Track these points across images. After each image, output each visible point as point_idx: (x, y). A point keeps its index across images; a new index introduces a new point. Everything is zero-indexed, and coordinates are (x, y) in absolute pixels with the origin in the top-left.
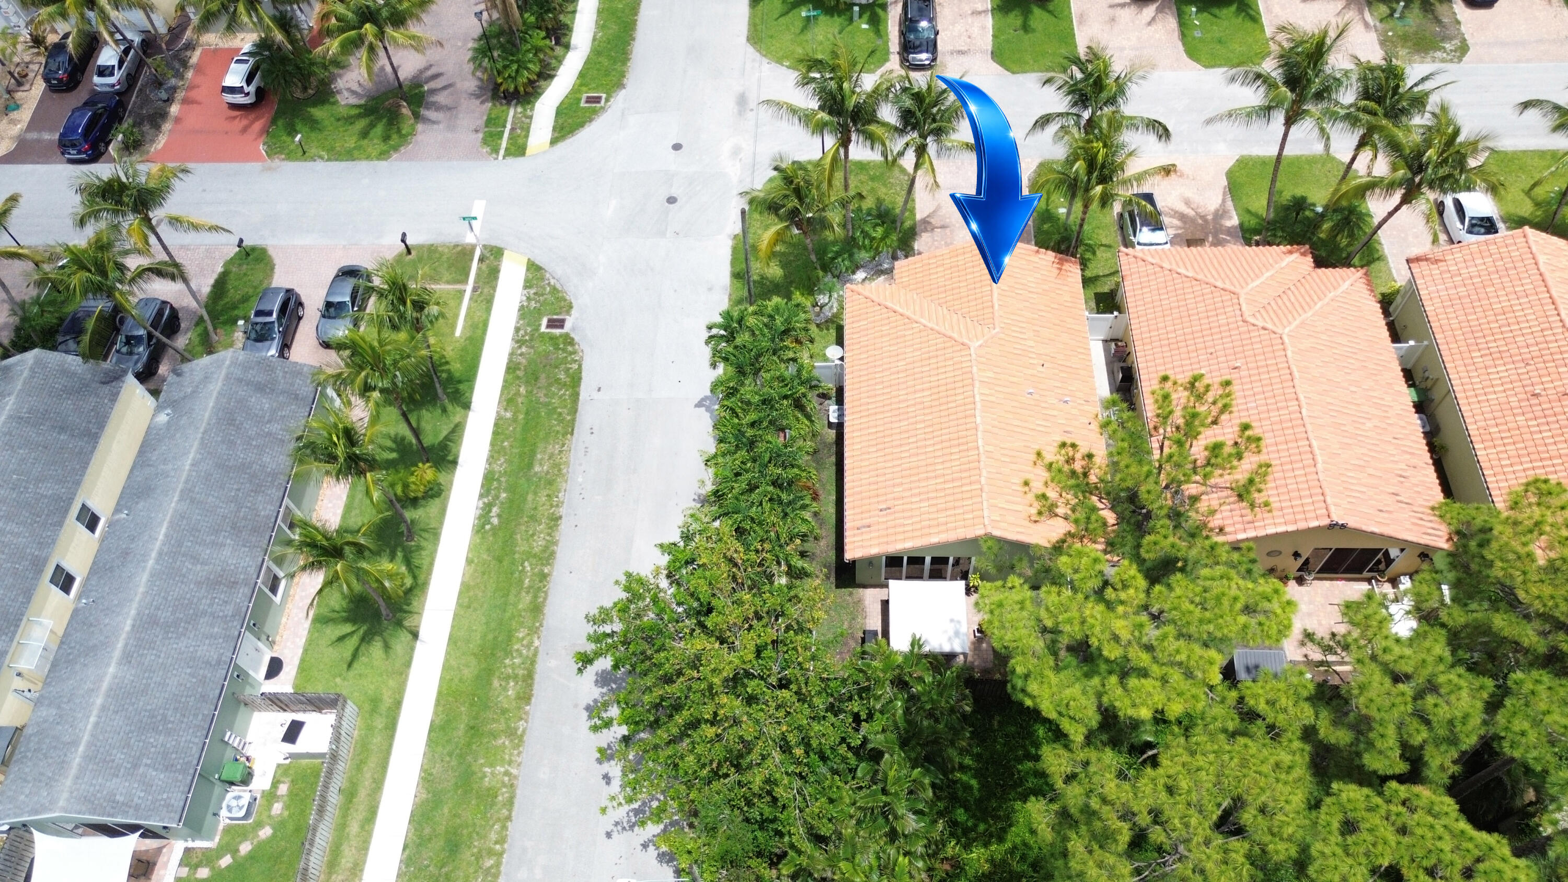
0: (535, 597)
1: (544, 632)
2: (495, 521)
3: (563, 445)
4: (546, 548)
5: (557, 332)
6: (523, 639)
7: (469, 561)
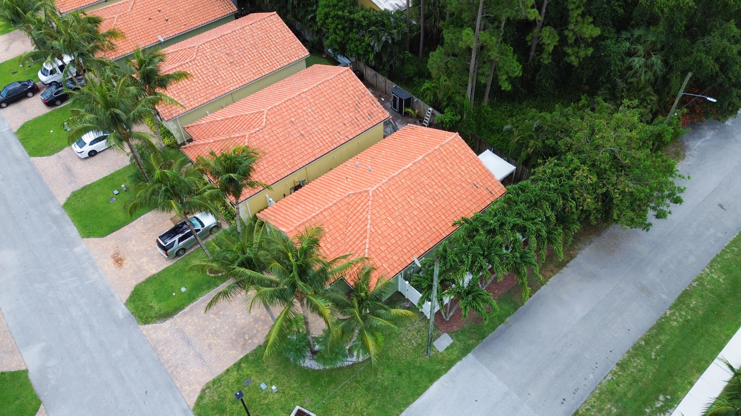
0: (657, 335)
1: (662, 314)
2: (661, 398)
3: (588, 410)
4: (636, 355)
6: (675, 320)
7: (691, 384)
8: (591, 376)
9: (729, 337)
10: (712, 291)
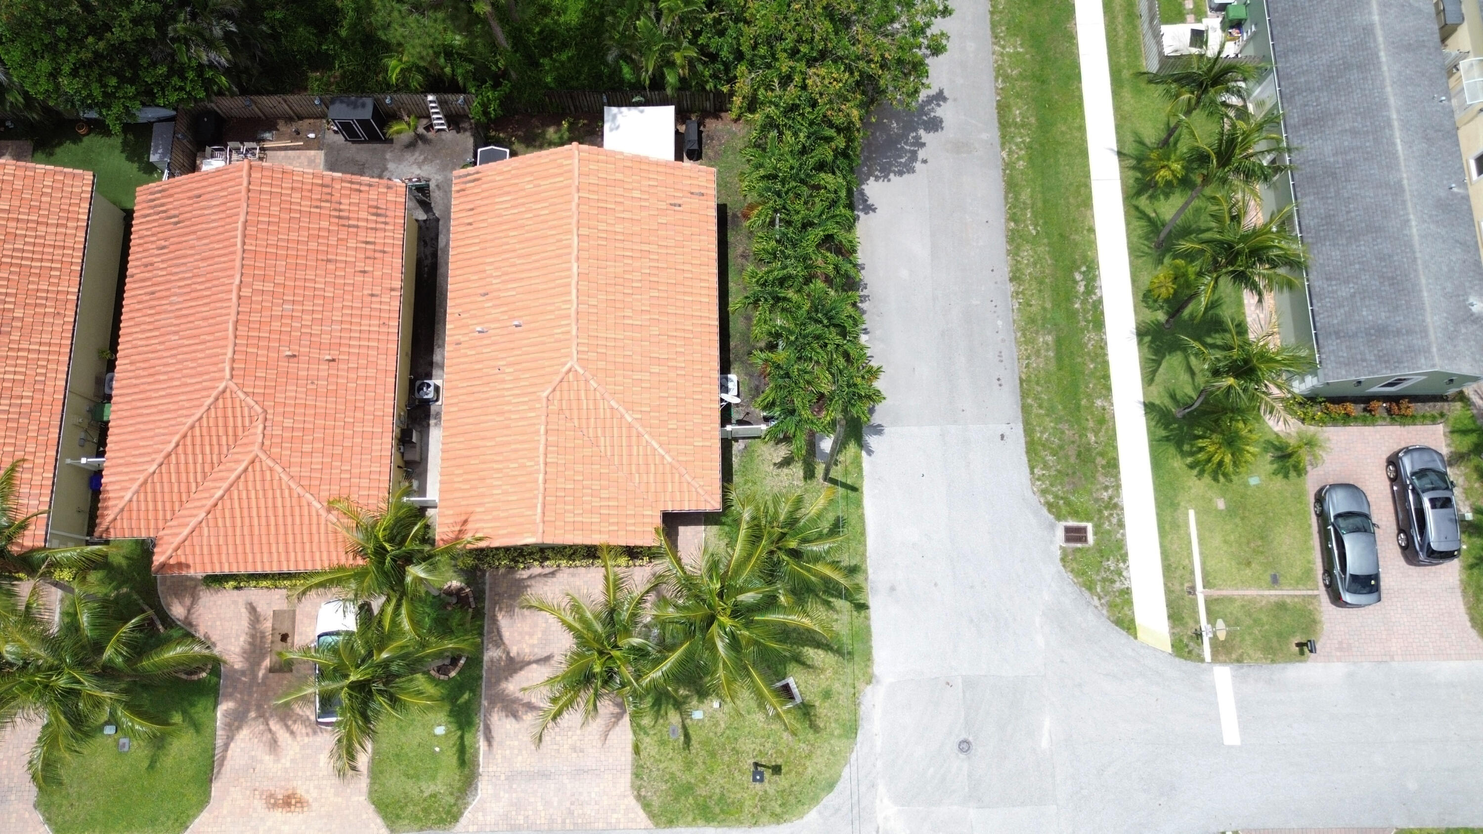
0: (1016, 199)
1: (1001, 166)
2: (1078, 277)
3: (1027, 366)
4: (1018, 248)
5: (1071, 523)
6: (1018, 159)
7: (1092, 230)
8: (1000, 323)
9: (1082, 129)
10: (1022, 77)
